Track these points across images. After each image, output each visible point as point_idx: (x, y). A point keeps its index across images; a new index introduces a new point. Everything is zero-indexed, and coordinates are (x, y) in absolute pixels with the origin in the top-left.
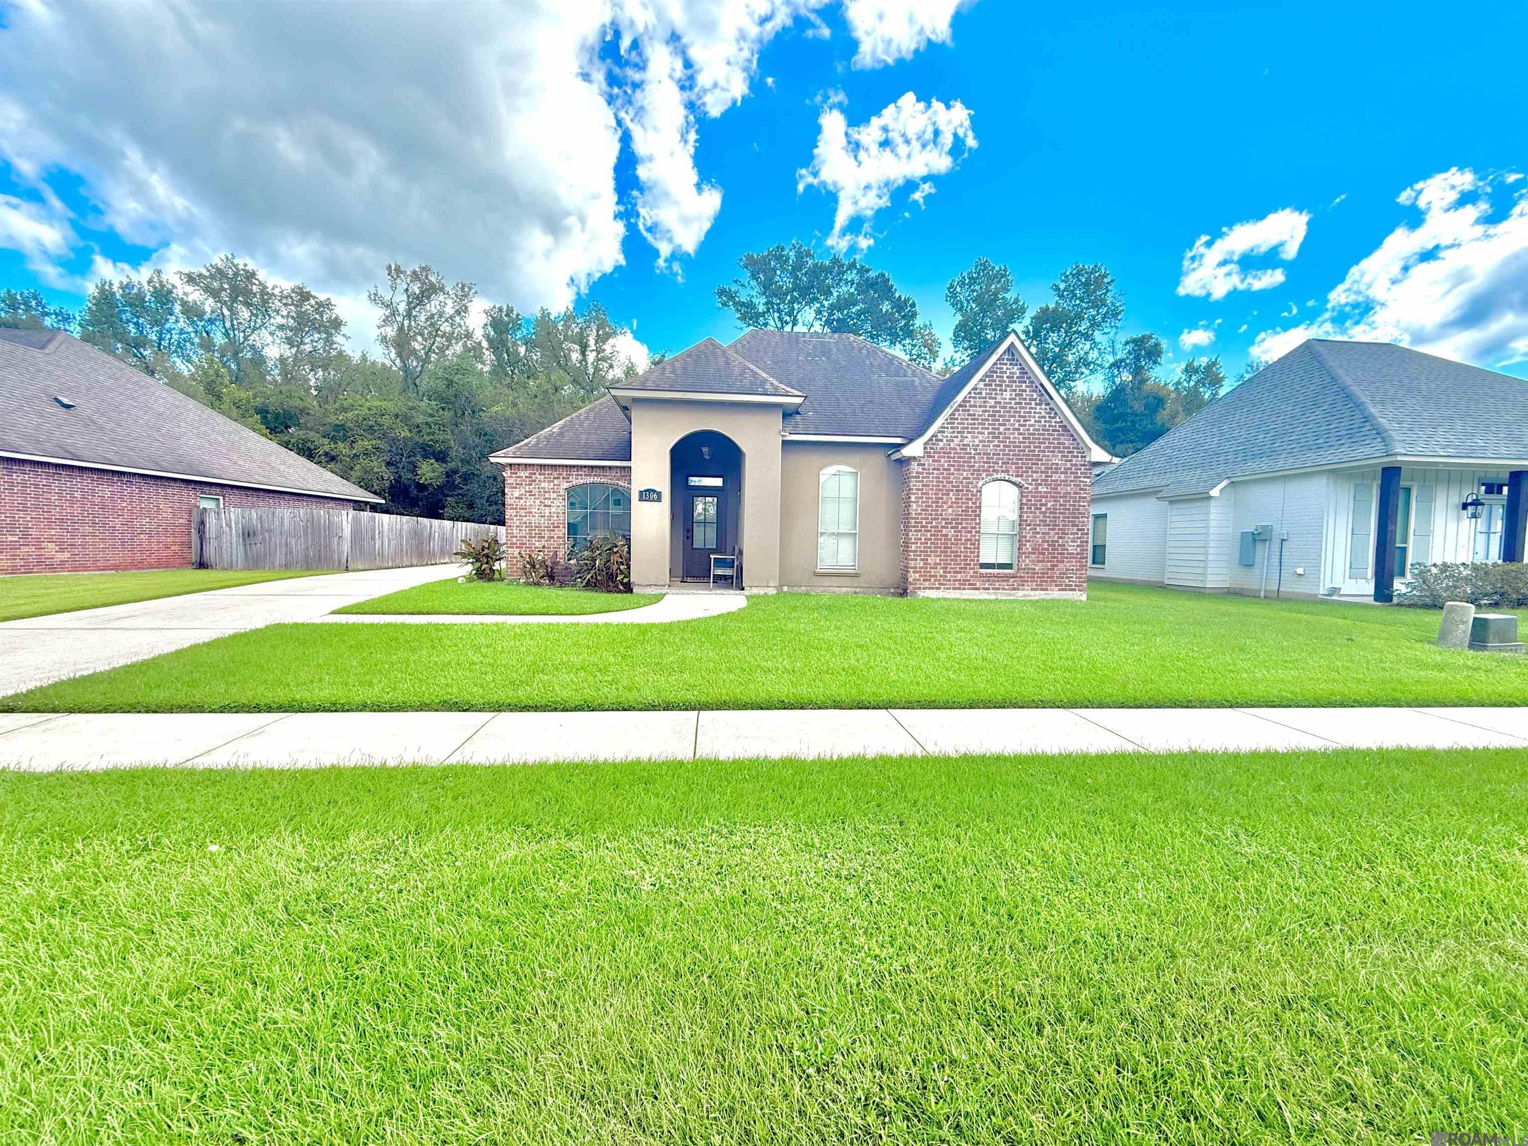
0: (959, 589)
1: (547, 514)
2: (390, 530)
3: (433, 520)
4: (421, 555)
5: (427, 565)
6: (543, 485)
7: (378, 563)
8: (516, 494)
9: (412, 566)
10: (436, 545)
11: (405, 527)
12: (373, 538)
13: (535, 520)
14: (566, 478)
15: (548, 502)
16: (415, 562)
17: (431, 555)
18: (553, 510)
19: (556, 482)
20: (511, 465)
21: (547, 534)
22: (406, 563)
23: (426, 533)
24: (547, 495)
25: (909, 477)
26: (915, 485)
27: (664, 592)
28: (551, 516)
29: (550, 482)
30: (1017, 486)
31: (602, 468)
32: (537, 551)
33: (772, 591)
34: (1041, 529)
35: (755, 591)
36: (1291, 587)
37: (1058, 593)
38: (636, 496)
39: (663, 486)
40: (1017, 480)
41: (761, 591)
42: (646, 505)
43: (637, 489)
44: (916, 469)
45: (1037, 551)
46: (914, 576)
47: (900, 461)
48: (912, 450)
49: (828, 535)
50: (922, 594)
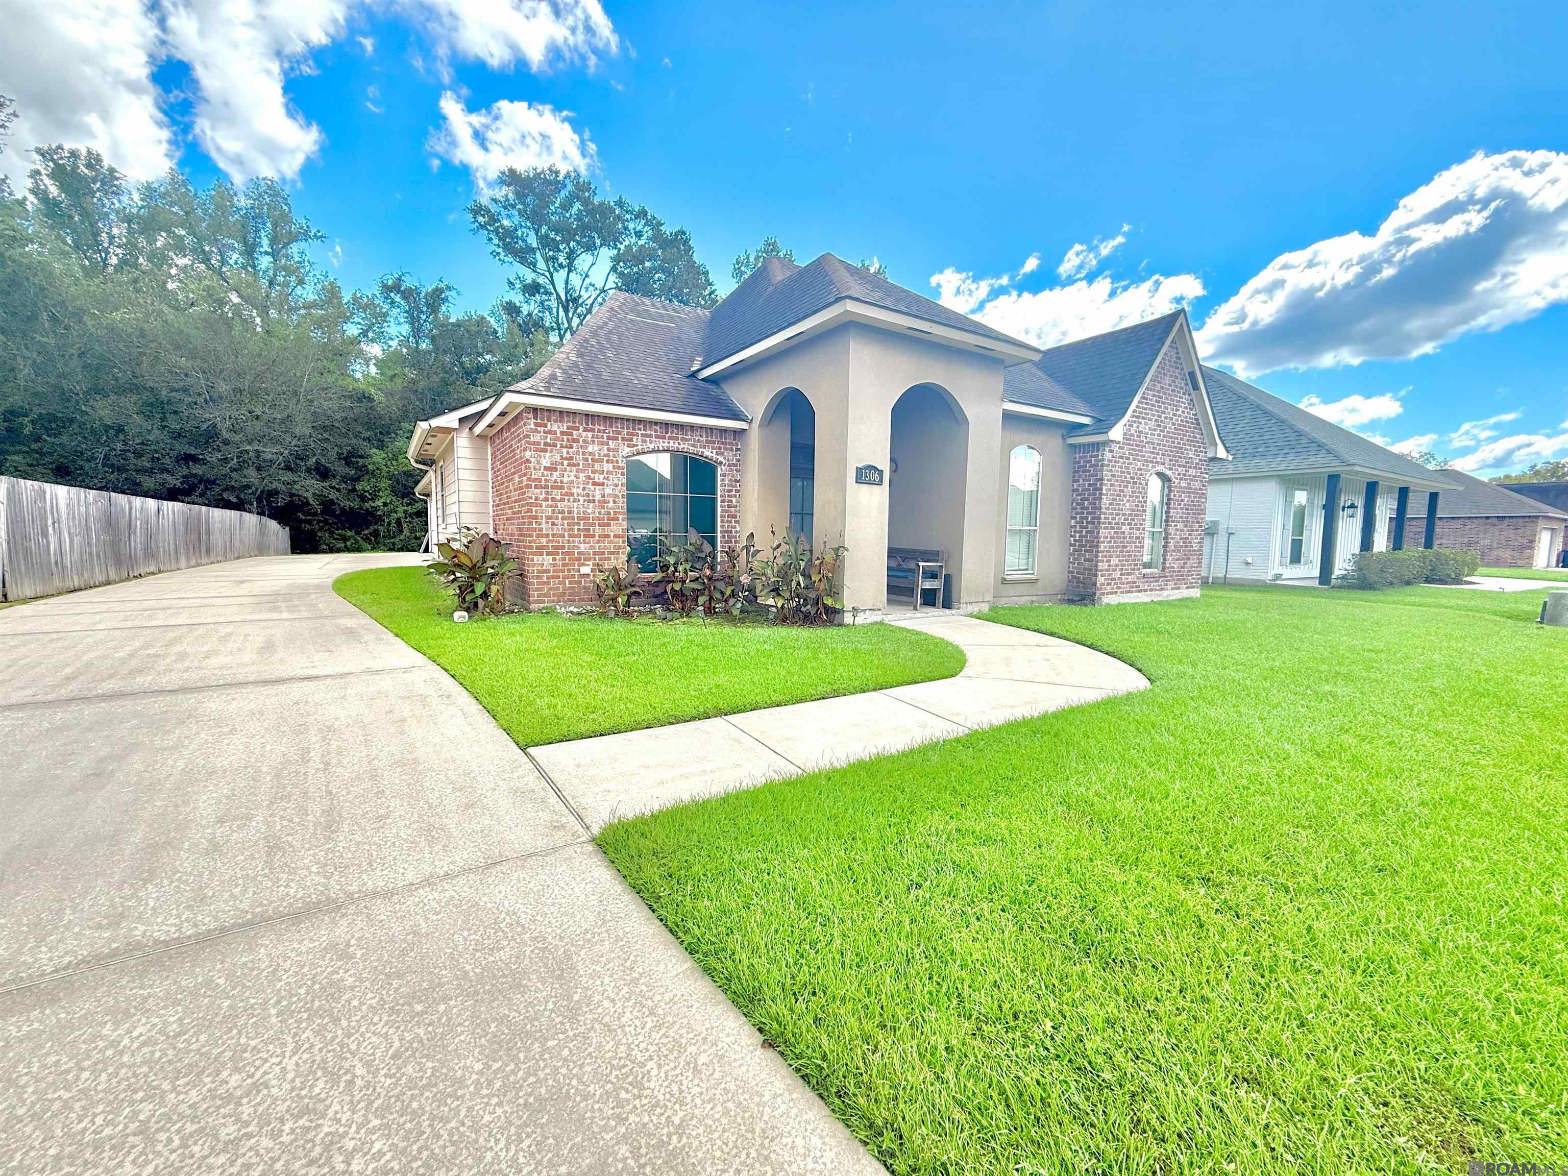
0: (1129, 592)
1: (598, 497)
2: (71, 515)
3: (133, 498)
4: (118, 561)
5: (128, 579)
6: (590, 448)
7: (57, 583)
8: (546, 462)
9: (108, 583)
10: (137, 542)
11: (93, 510)
12: (45, 534)
13: (578, 508)
14: (628, 440)
15: (599, 478)
16: (113, 575)
17: (132, 560)
18: (608, 491)
19: (612, 444)
20: (535, 410)
21: (598, 530)
22: (100, 578)
23: (123, 524)
24: (597, 466)
25: (1099, 466)
26: (1106, 474)
27: (878, 619)
28: (603, 502)
29: (602, 443)
30: (1169, 480)
31: (681, 426)
32: (581, 559)
33: (985, 608)
34: (1180, 526)
35: (969, 609)
36: (1236, 572)
37: (1185, 593)
38: (851, 475)
39: (885, 465)
40: (1169, 473)
41: (975, 609)
42: (864, 488)
43: (853, 464)
44: (1108, 455)
45: (1177, 549)
46: (1101, 580)
47: (1073, 447)
48: (1116, 433)
49: (1014, 532)
50: (1106, 600)
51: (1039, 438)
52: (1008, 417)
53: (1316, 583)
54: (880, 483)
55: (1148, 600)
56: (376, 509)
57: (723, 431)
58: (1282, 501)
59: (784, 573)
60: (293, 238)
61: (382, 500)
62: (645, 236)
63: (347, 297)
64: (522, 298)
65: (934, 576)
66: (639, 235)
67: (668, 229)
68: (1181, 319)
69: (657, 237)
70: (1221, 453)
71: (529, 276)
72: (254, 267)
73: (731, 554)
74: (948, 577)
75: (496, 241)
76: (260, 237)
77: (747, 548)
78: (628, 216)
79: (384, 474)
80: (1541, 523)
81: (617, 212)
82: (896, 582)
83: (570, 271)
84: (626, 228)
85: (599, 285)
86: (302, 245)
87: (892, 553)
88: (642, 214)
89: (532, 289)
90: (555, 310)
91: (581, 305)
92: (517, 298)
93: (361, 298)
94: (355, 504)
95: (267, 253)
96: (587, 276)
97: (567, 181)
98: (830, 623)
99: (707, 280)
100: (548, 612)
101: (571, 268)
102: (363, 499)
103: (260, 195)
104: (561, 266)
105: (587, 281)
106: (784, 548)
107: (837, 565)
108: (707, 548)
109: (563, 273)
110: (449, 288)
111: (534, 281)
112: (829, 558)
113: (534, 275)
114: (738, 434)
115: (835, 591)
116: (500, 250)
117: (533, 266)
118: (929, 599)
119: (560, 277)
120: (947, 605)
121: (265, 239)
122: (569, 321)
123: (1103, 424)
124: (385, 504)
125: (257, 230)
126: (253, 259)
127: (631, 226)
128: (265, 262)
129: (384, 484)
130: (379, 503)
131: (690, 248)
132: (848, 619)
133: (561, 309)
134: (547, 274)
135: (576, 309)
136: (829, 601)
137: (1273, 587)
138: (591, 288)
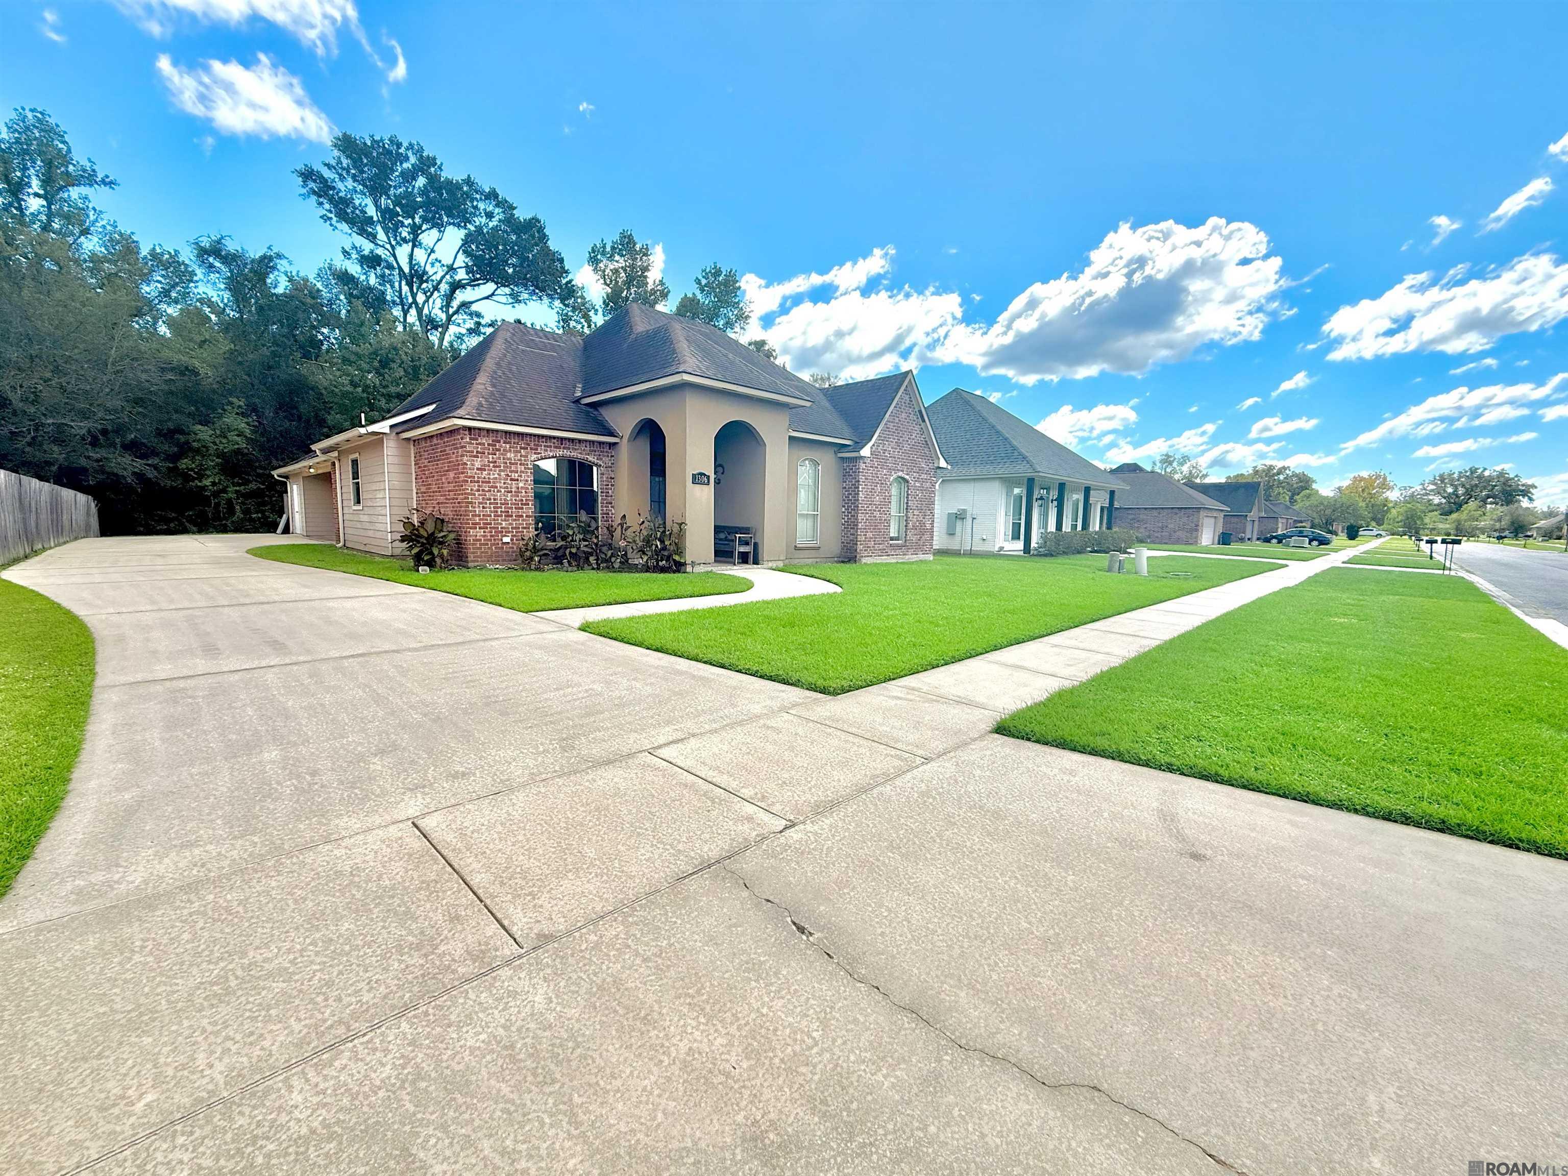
0: (881, 556)
1: (514, 489)
6: (508, 455)
8: (478, 464)
13: (501, 496)
14: (534, 450)
15: (515, 476)
18: (521, 484)
19: (523, 452)
21: (515, 512)
24: (513, 468)
25: (857, 472)
26: (862, 478)
27: (709, 569)
28: (518, 491)
29: (517, 452)
30: (907, 481)
31: (572, 440)
32: (504, 532)
33: (780, 564)
34: (916, 512)
35: (770, 564)
36: (978, 547)
37: (921, 557)
38: (689, 479)
39: (710, 471)
40: (907, 477)
41: (774, 565)
42: (698, 487)
43: (690, 472)
44: (863, 466)
45: (914, 527)
46: (860, 547)
47: (842, 458)
48: (866, 452)
49: (802, 515)
50: (864, 560)
51: (816, 454)
52: (791, 438)
53: (1022, 553)
54: (708, 483)
55: (894, 561)
56: (204, 488)
57: (601, 443)
58: (1004, 496)
59: (648, 541)
60: (73, 181)
61: (210, 480)
62: (497, 218)
63: (144, 251)
64: (358, 268)
65: (747, 544)
66: (490, 215)
67: (522, 214)
68: (910, 376)
69: (509, 220)
70: (943, 463)
71: (367, 247)
72: (20, 208)
73: (610, 530)
74: (756, 545)
75: (327, 206)
76: (29, 177)
77: (621, 525)
78: (478, 196)
79: (211, 451)
80: (1203, 513)
81: (465, 189)
82: (723, 548)
83: (414, 246)
84: (476, 208)
85: (448, 261)
86: (84, 190)
87: (718, 529)
88: (492, 195)
89: (371, 261)
90: (397, 284)
91: (427, 281)
92: (354, 269)
93: (162, 254)
94: (178, 483)
95: (37, 195)
96: (433, 251)
97: (410, 153)
98: (678, 571)
99: (563, 268)
100: (483, 568)
101: (415, 243)
102: (186, 477)
103: (28, 128)
104: (405, 240)
105: (433, 256)
106: (646, 524)
107: (681, 534)
108: (593, 525)
109: (407, 248)
110: (279, 256)
111: (372, 252)
112: (676, 529)
113: (372, 246)
114: (612, 445)
115: (680, 551)
116: (332, 216)
117: (372, 238)
118: (744, 559)
119: (403, 252)
120: (756, 562)
121: (34, 178)
122: (414, 296)
123: (859, 445)
124: (214, 484)
125: (25, 169)
126: (19, 200)
127: (481, 206)
128: (34, 204)
129: (212, 462)
130: (207, 482)
131: (545, 236)
132: (689, 569)
133: (404, 283)
134: (388, 246)
135: (421, 284)
136: (677, 558)
137: (999, 555)
138: (437, 264)
